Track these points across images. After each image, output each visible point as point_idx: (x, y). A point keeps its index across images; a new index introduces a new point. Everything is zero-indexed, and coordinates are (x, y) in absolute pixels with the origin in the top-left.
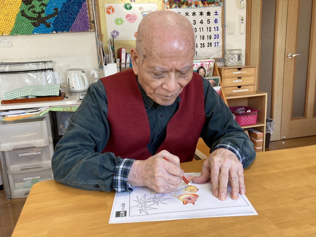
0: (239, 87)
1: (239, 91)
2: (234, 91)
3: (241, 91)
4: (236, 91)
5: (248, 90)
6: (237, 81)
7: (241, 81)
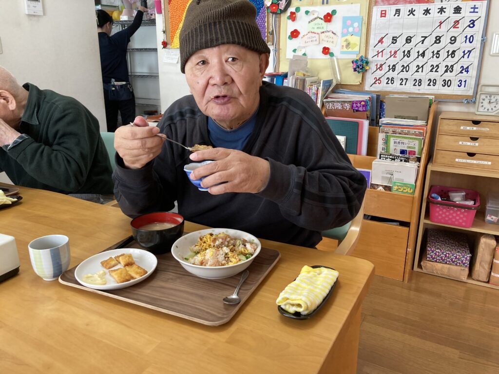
0: (471, 155)
1: (469, 161)
2: (457, 160)
3: (475, 162)
4: (464, 161)
5: (490, 163)
6: (469, 144)
7: (477, 144)
